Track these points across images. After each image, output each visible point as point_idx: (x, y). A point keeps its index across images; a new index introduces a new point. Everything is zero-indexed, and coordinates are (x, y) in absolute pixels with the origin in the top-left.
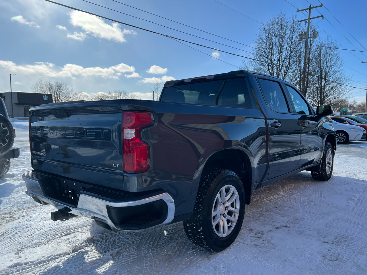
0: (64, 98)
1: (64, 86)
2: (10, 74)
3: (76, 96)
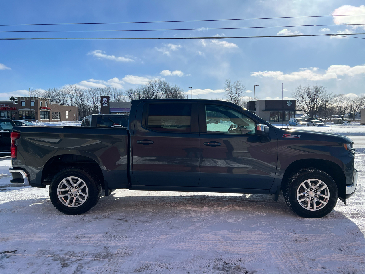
0: (322, 101)
1: (322, 89)
2: (254, 86)
3: (335, 99)
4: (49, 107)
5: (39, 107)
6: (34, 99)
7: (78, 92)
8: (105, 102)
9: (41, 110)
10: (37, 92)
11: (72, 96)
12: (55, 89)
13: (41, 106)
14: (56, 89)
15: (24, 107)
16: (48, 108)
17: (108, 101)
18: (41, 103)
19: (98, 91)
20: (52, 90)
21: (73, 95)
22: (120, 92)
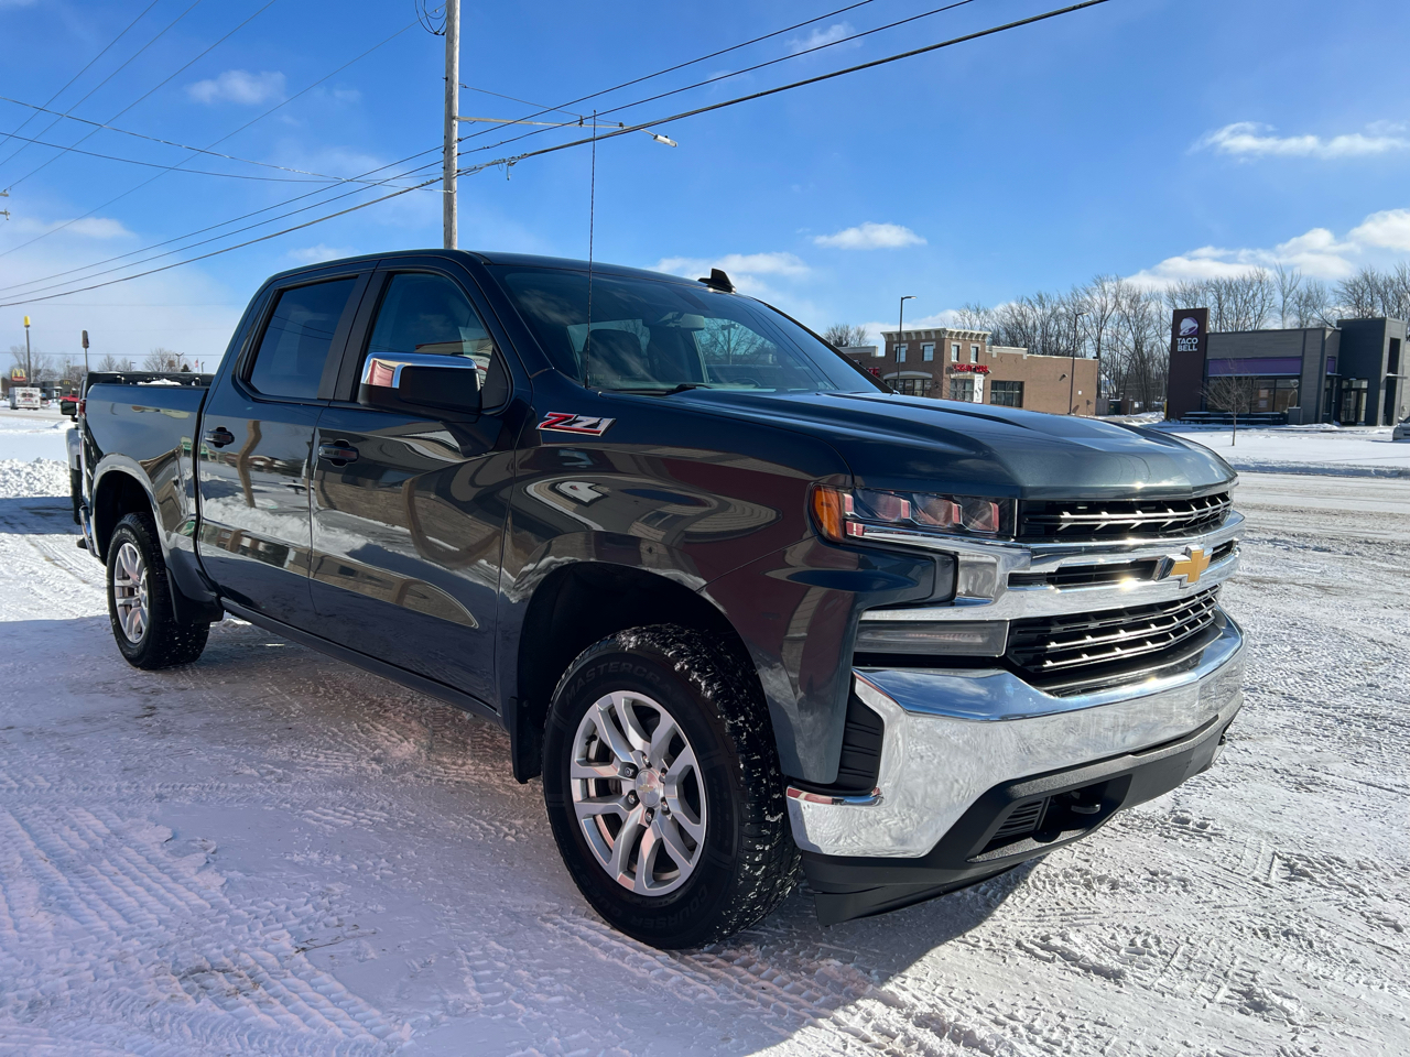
4: (980, 364)
5: (946, 365)
6: (934, 337)
7: (1124, 303)
8: (1186, 337)
9: (953, 376)
10: (982, 314)
11: (1102, 321)
12: (1040, 297)
13: (954, 360)
14: (1044, 296)
15: (904, 367)
16: (982, 367)
17: (1200, 332)
18: (954, 349)
19: (1209, 294)
20: (1030, 303)
21: (1107, 313)
22: (1313, 290)
